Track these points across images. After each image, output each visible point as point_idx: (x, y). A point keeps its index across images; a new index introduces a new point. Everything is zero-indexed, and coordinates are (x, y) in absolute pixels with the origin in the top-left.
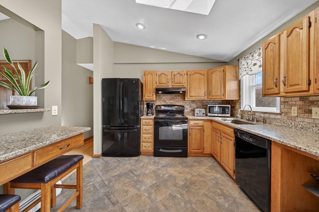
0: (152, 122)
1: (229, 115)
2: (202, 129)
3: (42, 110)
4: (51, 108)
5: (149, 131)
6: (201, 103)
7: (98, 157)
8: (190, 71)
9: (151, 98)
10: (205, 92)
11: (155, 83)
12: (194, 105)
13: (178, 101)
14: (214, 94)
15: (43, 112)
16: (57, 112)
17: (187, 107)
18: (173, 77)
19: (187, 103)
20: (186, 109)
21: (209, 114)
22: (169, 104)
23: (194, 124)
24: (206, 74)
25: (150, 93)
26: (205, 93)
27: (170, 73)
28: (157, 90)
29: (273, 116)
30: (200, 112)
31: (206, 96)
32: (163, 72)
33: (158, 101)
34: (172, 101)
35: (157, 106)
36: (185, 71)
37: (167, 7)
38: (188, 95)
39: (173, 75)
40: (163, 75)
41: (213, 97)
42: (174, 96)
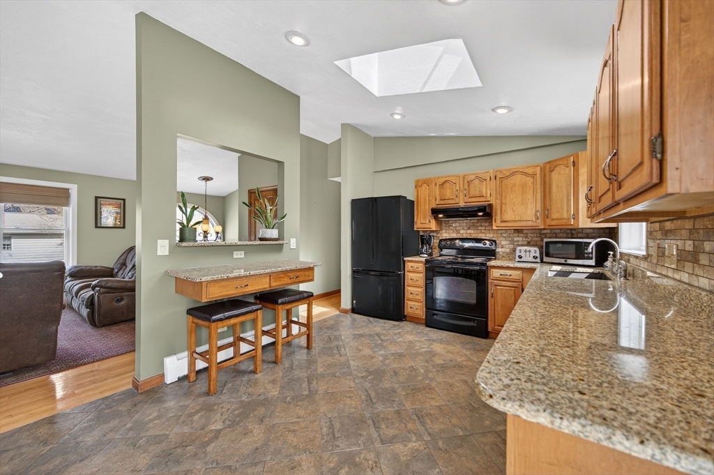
0: (421, 267)
1: (592, 262)
2: (519, 286)
3: (281, 242)
4: (290, 242)
5: (417, 283)
6: (538, 235)
7: (345, 312)
8: (500, 171)
9: (427, 226)
10: (537, 211)
11: (434, 200)
12: (521, 239)
13: (483, 231)
14: (555, 216)
15: (283, 244)
16: (295, 245)
17: (503, 243)
18: (466, 187)
19: (504, 235)
20: (502, 247)
21: (546, 259)
22: (465, 236)
23: (501, 277)
24: (538, 172)
25: (425, 218)
26: (536, 215)
27: (461, 178)
28: (435, 212)
30: (528, 253)
31: (539, 220)
32: (447, 179)
33: (444, 231)
34: (472, 231)
35: (441, 240)
36: (491, 171)
37: (418, 91)
38: (498, 218)
39: (465, 181)
40: (447, 185)
41: (554, 223)
42: (475, 221)
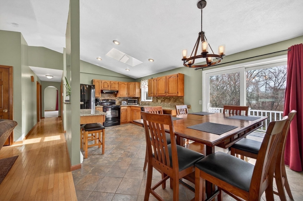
1: (137, 104)
2: (126, 110)
8: (119, 82)
9: (99, 96)
12: (121, 99)
19: (117, 99)
21: (128, 104)
23: (123, 108)
24: (127, 84)
25: (98, 93)
26: (126, 94)
29: (150, 103)
30: (124, 103)
32: (105, 81)
38: (119, 94)
39: (111, 83)
41: (130, 96)
